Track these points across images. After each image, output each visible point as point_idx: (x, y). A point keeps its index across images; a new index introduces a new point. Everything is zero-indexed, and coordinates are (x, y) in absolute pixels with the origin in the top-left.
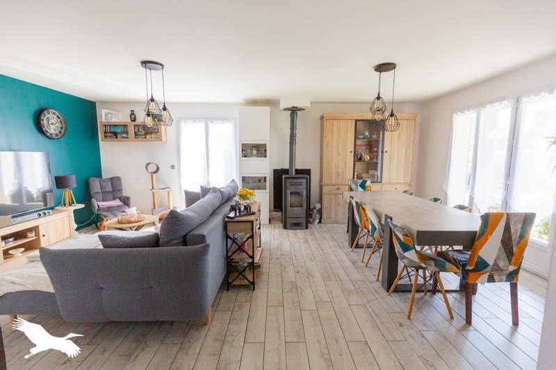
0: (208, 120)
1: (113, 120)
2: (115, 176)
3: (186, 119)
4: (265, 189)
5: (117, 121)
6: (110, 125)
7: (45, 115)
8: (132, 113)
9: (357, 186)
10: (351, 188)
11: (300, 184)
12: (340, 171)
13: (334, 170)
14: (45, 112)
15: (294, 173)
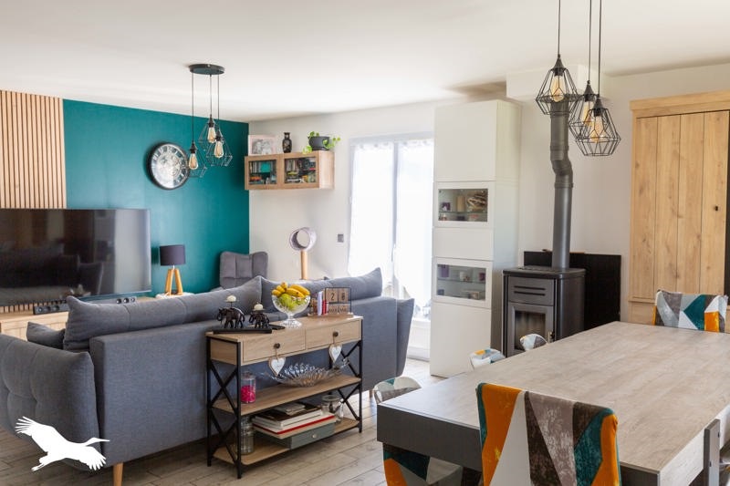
0: (398, 139)
1: (264, 153)
2: (257, 251)
3: (363, 140)
4: (482, 297)
5: (270, 153)
6: (258, 162)
7: (159, 154)
8: (287, 138)
9: (676, 311)
10: (658, 316)
11: (539, 292)
12: (681, 263)
13: (662, 262)
14: (161, 150)
15: (564, 263)
